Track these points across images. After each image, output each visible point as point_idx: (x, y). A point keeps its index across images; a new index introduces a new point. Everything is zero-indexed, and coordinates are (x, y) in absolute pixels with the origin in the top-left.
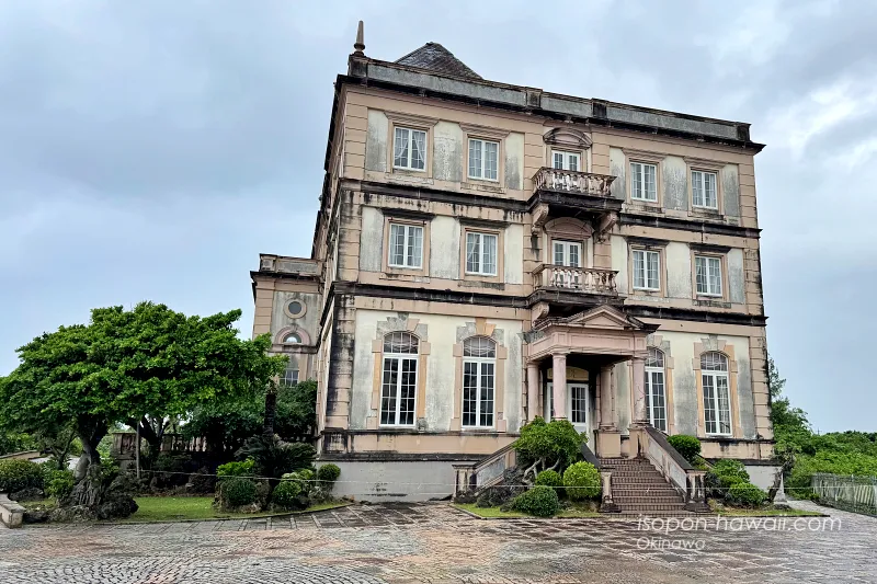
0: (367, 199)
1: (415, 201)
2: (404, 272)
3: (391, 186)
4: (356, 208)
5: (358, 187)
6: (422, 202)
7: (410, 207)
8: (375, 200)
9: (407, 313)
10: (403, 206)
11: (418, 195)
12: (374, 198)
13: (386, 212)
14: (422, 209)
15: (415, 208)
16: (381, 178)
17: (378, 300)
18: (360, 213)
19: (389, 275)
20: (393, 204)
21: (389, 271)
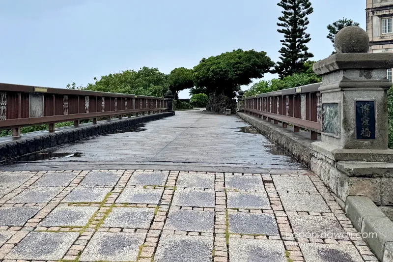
0: (373, 14)
1: (388, 11)
2: (387, 35)
3: (381, 7)
4: (370, 18)
5: (370, 10)
6: (390, 10)
7: (386, 13)
8: (375, 14)
9: (388, 49)
10: (384, 13)
11: (389, 8)
12: (375, 13)
13: (379, 16)
14: (391, 13)
15: (388, 13)
16: (378, 5)
17: (378, 46)
18: (372, 19)
19: (381, 37)
20: (381, 13)
21: (382, 36)
